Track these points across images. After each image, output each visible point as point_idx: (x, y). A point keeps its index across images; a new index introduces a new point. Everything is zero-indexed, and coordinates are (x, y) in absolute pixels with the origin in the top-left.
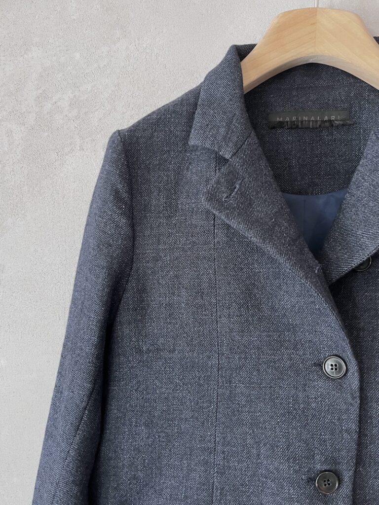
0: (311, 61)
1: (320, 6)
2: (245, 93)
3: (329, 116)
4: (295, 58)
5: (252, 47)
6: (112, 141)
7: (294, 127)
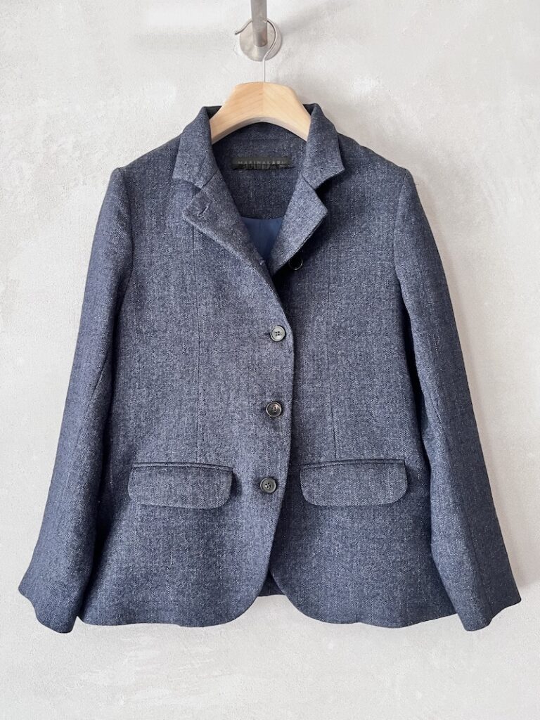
0: (261, 121)
1: (266, 81)
2: (213, 143)
3: (276, 161)
4: (248, 118)
5: (218, 108)
6: (114, 174)
7: (251, 168)
